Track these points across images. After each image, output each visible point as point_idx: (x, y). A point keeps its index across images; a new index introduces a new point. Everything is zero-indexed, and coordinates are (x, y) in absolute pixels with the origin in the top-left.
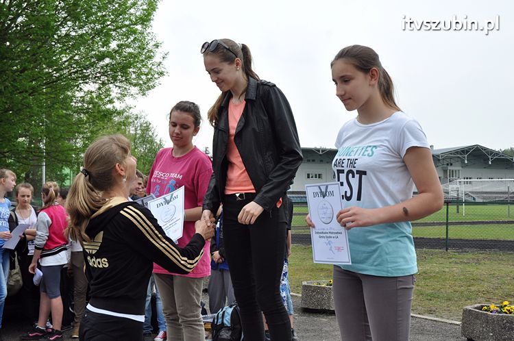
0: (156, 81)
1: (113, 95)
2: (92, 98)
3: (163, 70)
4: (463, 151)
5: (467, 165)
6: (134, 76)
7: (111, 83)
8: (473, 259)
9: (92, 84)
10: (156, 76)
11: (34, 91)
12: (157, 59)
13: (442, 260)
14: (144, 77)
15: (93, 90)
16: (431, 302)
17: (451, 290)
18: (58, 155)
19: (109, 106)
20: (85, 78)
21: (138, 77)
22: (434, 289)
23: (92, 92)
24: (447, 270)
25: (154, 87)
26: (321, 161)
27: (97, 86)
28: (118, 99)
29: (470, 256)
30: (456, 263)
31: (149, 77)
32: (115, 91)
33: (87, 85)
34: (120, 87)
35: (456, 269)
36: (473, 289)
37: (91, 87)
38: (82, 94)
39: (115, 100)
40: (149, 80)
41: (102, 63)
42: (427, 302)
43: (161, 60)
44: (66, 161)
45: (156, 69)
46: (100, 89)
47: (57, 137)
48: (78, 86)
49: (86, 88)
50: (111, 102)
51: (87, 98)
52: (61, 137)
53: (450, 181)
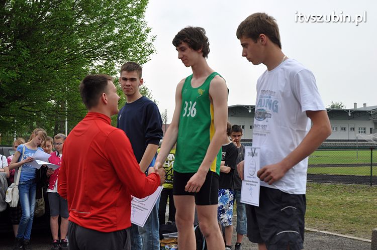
0: (148, 57)
1: (116, 68)
2: (100, 71)
3: (153, 49)
6: (131, 54)
7: (115, 59)
9: (100, 60)
10: (148, 53)
11: (57, 66)
12: (148, 41)
14: (139, 55)
15: (102, 64)
18: (76, 114)
20: (95, 57)
21: (135, 54)
23: (100, 66)
25: (145, 62)
27: (104, 62)
31: (143, 54)
32: (117, 65)
33: (97, 61)
34: (121, 62)
37: (100, 62)
38: (93, 68)
40: (142, 57)
41: (107, 45)
43: (151, 42)
45: (147, 49)
46: (106, 64)
47: (75, 100)
48: (90, 62)
49: (96, 63)
50: (115, 73)
51: (97, 71)
52: (78, 100)
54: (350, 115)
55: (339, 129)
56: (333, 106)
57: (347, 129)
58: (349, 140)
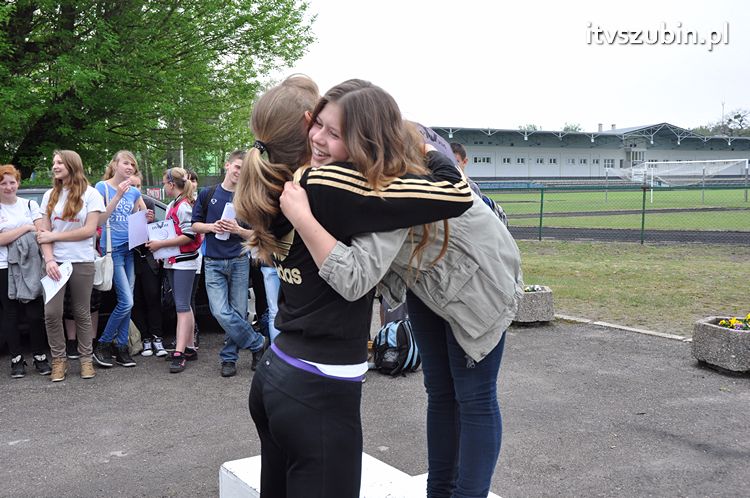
0: (304, 48)
1: (255, 67)
2: (232, 71)
3: (312, 35)
4: (649, 130)
5: (653, 146)
6: (278, 44)
7: (253, 53)
8: (675, 253)
9: (230, 55)
10: (304, 43)
11: (165, 64)
12: (304, 23)
13: (638, 255)
14: (290, 46)
15: (235, 62)
16: (638, 309)
17: (656, 294)
18: (195, 138)
19: (251, 81)
20: (223, 48)
21: (283, 45)
22: (637, 292)
23: (231, 65)
24: (648, 268)
25: (301, 55)
26: (490, 143)
27: (237, 57)
28: (261, 72)
29: (670, 250)
30: (656, 259)
32: (258, 63)
33: (225, 56)
34: (263, 58)
35: (659, 266)
36: (684, 291)
37: (229, 58)
38: (220, 67)
39: (258, 73)
40: (295, 48)
41: (241, 29)
42: (633, 309)
43: (309, 24)
44: (204, 144)
45: (303, 35)
46: (240, 60)
47: (193, 117)
48: (215, 57)
49: (225, 59)
50: (254, 75)
51: (227, 71)
52: (197, 116)
53: (634, 165)
54: (593, 141)
55: (577, 161)
56: (567, 129)
57: (588, 162)
58: (590, 178)
